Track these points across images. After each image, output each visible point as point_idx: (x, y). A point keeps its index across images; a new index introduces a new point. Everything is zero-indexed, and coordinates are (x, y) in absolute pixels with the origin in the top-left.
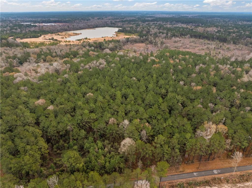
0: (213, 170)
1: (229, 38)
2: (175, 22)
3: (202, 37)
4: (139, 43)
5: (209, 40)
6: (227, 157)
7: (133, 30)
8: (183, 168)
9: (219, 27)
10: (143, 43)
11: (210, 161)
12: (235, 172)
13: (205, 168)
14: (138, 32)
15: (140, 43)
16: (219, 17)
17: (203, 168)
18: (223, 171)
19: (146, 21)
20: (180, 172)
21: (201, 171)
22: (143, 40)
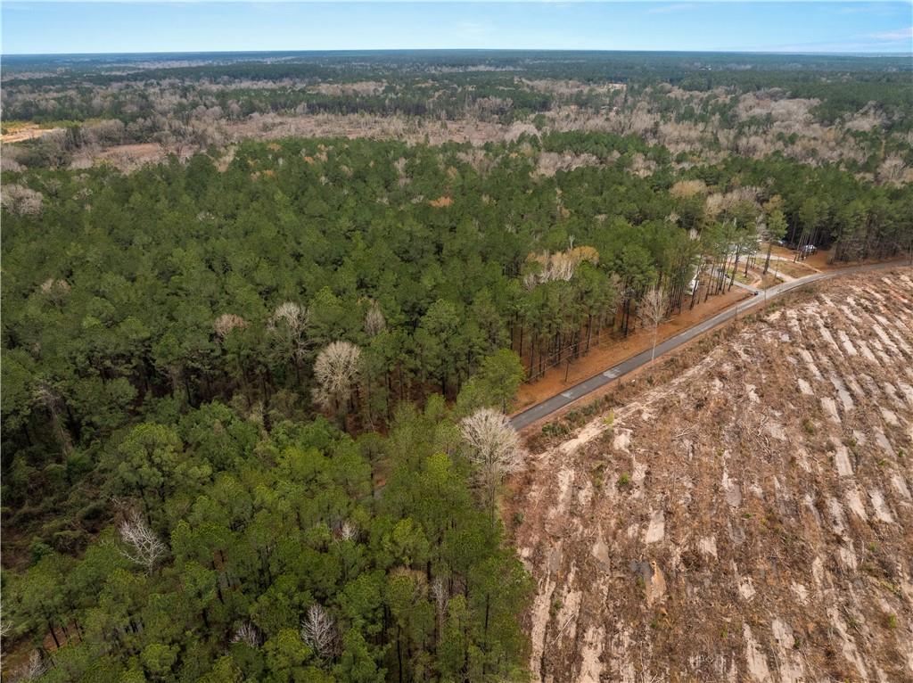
0: (602, 373)
1: (429, 103)
2: (226, 78)
3: (347, 108)
4: (125, 144)
5: (371, 112)
6: (613, 338)
7: (73, 109)
8: (527, 394)
9: (384, 80)
10: (141, 142)
11: (581, 359)
12: (655, 358)
13: (580, 376)
14: (101, 111)
15: (131, 143)
16: (363, 59)
17: (575, 377)
18: (626, 368)
19: (111, 81)
20: (526, 405)
21: (574, 384)
22: (139, 134)
